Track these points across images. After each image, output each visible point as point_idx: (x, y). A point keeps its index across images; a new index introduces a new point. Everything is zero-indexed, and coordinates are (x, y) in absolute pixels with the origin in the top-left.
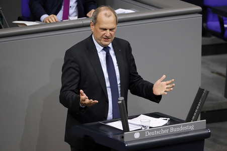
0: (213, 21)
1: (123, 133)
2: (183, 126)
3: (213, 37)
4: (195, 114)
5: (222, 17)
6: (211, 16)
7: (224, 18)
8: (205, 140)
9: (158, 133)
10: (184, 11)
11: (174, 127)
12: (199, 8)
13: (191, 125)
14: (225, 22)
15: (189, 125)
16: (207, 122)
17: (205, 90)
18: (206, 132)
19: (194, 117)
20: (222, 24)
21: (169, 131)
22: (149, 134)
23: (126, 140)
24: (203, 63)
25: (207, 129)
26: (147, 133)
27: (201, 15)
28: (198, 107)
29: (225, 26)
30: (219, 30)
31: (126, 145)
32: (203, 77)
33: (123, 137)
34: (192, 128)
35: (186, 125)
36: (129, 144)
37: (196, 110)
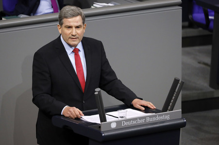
0: (198, 13)
2: (159, 115)
3: (200, 29)
5: (206, 9)
6: (196, 8)
7: (209, 10)
8: (181, 129)
9: (134, 122)
10: (159, 5)
12: (179, 1)
13: (167, 114)
14: (209, 14)
15: (165, 115)
16: (183, 112)
18: (182, 121)
19: (170, 107)
20: (207, 16)
21: (145, 121)
22: (125, 124)
23: (102, 129)
25: (182, 118)
26: (124, 122)
27: (181, 8)
29: (210, 17)
30: (204, 22)
31: (103, 135)
34: (168, 117)
35: (162, 115)
36: (106, 134)
37: (172, 101)
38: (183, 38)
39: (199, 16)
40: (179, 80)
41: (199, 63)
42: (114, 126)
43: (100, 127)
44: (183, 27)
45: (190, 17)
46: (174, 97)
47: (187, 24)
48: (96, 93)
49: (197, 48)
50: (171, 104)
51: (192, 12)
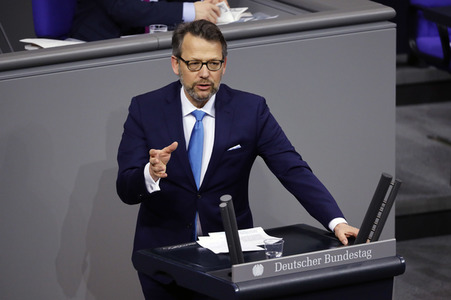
0: (429, 35)
1: (230, 267)
2: (350, 251)
6: (424, 26)
8: (395, 278)
9: (301, 265)
11: (332, 254)
12: (390, 11)
13: (366, 248)
15: (363, 249)
17: (393, 180)
18: (397, 262)
19: (372, 233)
20: (446, 41)
21: (322, 261)
22: (282, 267)
23: (235, 279)
25: (398, 256)
26: (279, 265)
27: (395, 25)
31: (237, 290)
33: (230, 274)
34: (368, 255)
35: (357, 250)
36: (243, 289)
37: (377, 220)
38: (399, 88)
39: (430, 42)
40: (391, 179)
41: (430, 137)
42: (258, 271)
44: (399, 65)
45: (412, 43)
46: (380, 214)
47: (404, 57)
48: (222, 205)
49: (425, 107)
50: (374, 227)
51: (415, 35)
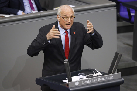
0: (124, 11)
2: (106, 77)
3: (124, 22)
4: (114, 69)
5: (129, 8)
6: (122, 8)
7: (131, 9)
8: (120, 85)
9: (90, 81)
14: (131, 12)
15: (110, 76)
16: (122, 75)
17: (119, 54)
18: (121, 80)
19: (113, 71)
20: (129, 13)
21: (97, 80)
22: (85, 82)
23: (70, 86)
24: (118, 38)
26: (83, 82)
27: (116, 8)
28: (115, 65)
29: (131, 14)
30: (128, 17)
31: (70, 90)
32: (118, 47)
34: (112, 78)
35: (108, 76)
36: (72, 89)
39: (124, 13)
41: (124, 44)
42: (77, 84)
43: (68, 85)
45: (118, 14)
48: (65, 63)
51: (119, 11)
